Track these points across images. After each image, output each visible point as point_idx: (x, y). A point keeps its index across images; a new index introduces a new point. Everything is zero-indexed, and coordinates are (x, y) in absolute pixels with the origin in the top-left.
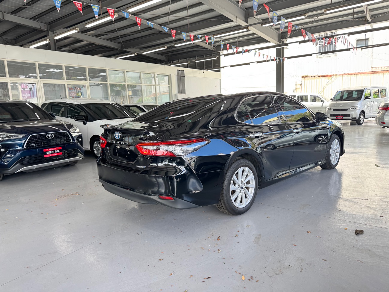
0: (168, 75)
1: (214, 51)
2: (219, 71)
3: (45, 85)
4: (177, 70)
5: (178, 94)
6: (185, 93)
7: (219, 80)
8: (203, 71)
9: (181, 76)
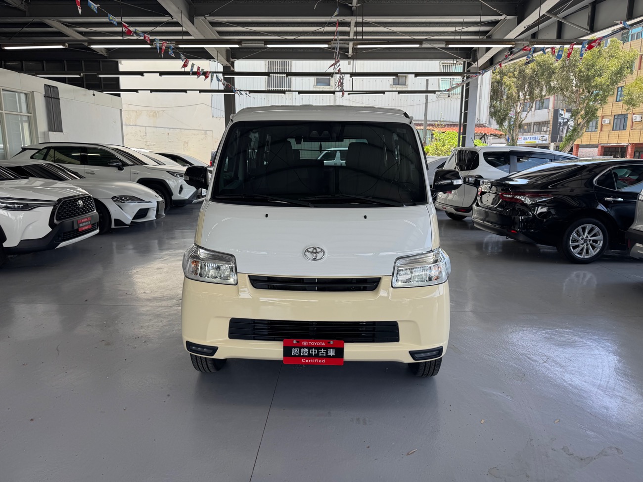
0: (25, 94)
1: (106, 58)
4: (45, 84)
5: (50, 133)
6: (61, 131)
7: (119, 110)
8: (91, 92)
9: (52, 97)
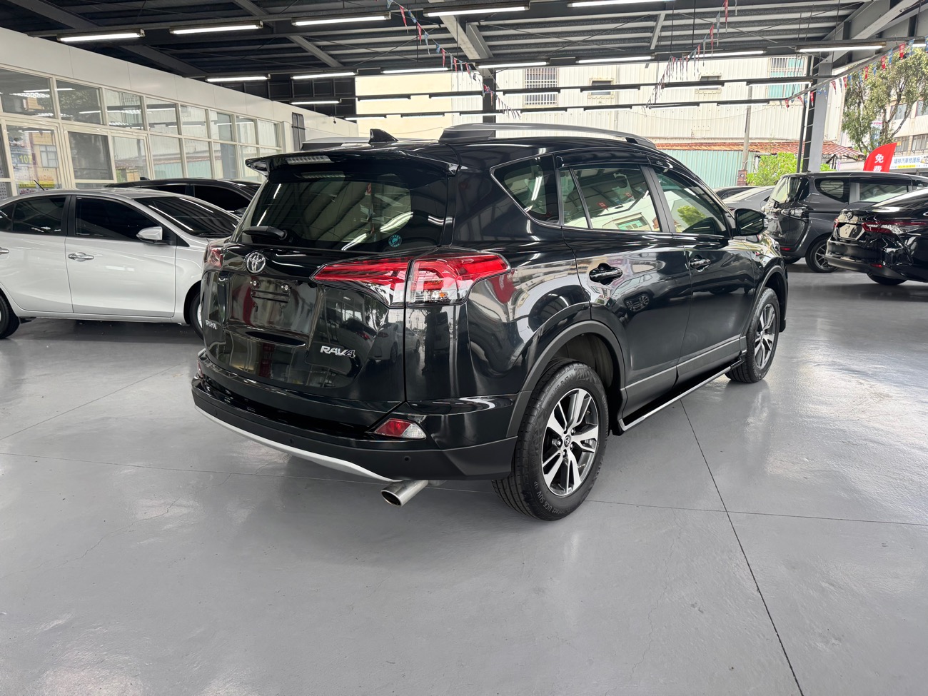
0: (275, 124)
2: (355, 122)
3: (73, 135)
4: (293, 113)
9: (298, 126)
